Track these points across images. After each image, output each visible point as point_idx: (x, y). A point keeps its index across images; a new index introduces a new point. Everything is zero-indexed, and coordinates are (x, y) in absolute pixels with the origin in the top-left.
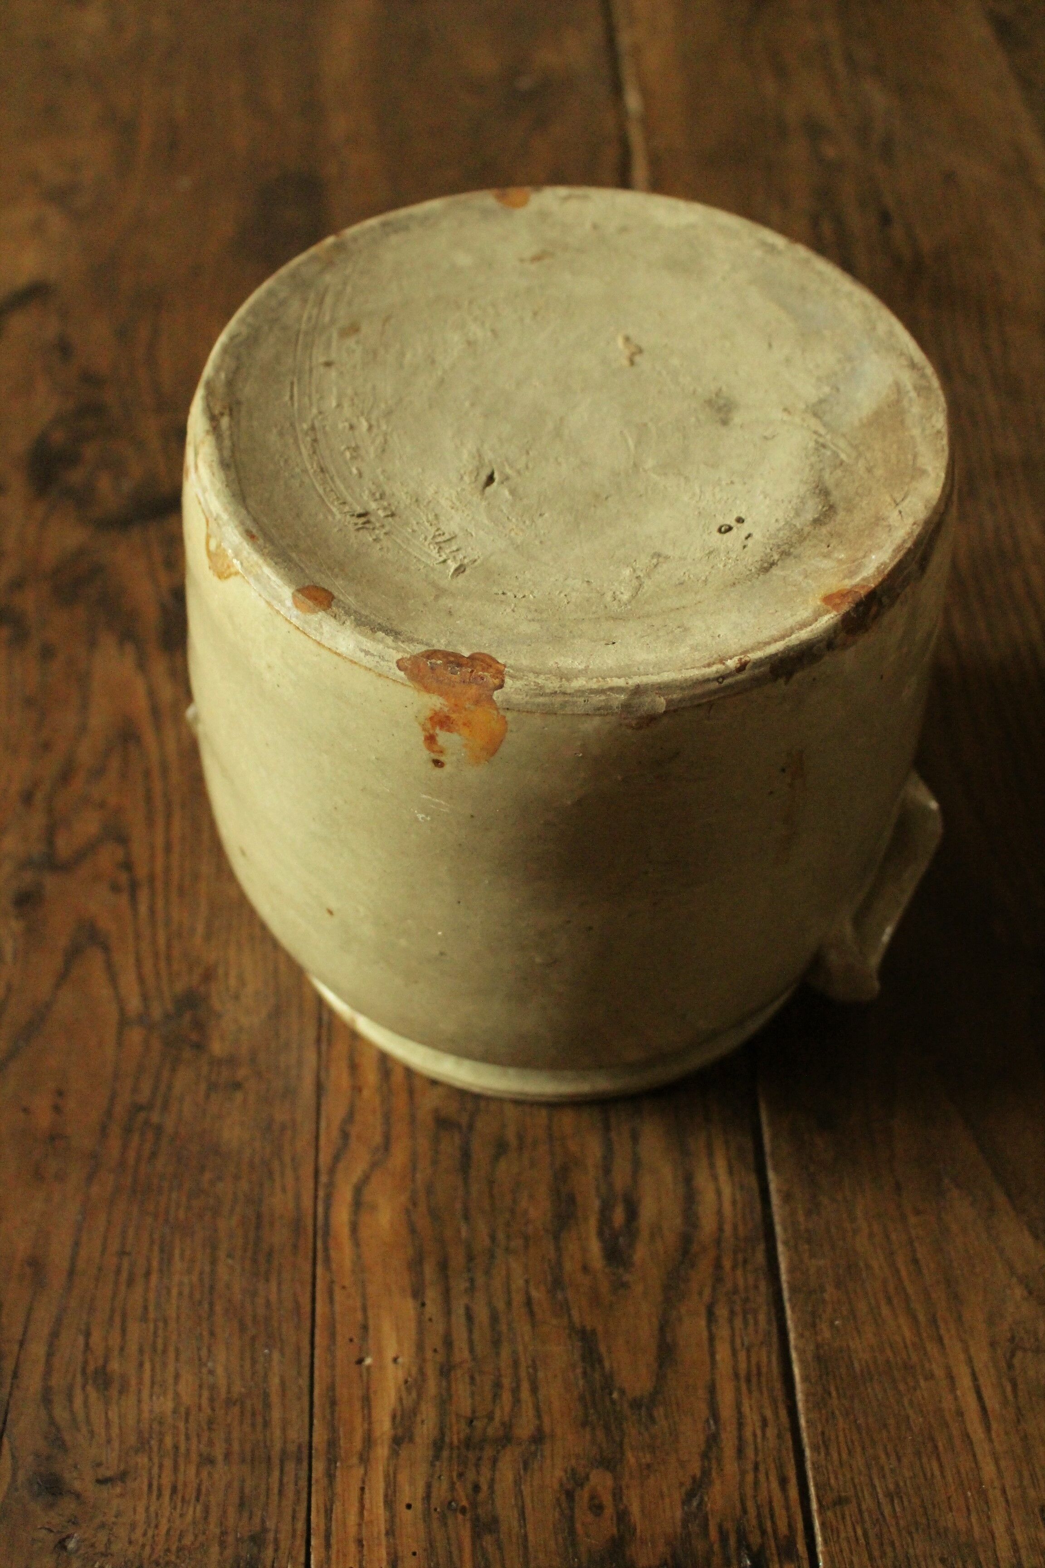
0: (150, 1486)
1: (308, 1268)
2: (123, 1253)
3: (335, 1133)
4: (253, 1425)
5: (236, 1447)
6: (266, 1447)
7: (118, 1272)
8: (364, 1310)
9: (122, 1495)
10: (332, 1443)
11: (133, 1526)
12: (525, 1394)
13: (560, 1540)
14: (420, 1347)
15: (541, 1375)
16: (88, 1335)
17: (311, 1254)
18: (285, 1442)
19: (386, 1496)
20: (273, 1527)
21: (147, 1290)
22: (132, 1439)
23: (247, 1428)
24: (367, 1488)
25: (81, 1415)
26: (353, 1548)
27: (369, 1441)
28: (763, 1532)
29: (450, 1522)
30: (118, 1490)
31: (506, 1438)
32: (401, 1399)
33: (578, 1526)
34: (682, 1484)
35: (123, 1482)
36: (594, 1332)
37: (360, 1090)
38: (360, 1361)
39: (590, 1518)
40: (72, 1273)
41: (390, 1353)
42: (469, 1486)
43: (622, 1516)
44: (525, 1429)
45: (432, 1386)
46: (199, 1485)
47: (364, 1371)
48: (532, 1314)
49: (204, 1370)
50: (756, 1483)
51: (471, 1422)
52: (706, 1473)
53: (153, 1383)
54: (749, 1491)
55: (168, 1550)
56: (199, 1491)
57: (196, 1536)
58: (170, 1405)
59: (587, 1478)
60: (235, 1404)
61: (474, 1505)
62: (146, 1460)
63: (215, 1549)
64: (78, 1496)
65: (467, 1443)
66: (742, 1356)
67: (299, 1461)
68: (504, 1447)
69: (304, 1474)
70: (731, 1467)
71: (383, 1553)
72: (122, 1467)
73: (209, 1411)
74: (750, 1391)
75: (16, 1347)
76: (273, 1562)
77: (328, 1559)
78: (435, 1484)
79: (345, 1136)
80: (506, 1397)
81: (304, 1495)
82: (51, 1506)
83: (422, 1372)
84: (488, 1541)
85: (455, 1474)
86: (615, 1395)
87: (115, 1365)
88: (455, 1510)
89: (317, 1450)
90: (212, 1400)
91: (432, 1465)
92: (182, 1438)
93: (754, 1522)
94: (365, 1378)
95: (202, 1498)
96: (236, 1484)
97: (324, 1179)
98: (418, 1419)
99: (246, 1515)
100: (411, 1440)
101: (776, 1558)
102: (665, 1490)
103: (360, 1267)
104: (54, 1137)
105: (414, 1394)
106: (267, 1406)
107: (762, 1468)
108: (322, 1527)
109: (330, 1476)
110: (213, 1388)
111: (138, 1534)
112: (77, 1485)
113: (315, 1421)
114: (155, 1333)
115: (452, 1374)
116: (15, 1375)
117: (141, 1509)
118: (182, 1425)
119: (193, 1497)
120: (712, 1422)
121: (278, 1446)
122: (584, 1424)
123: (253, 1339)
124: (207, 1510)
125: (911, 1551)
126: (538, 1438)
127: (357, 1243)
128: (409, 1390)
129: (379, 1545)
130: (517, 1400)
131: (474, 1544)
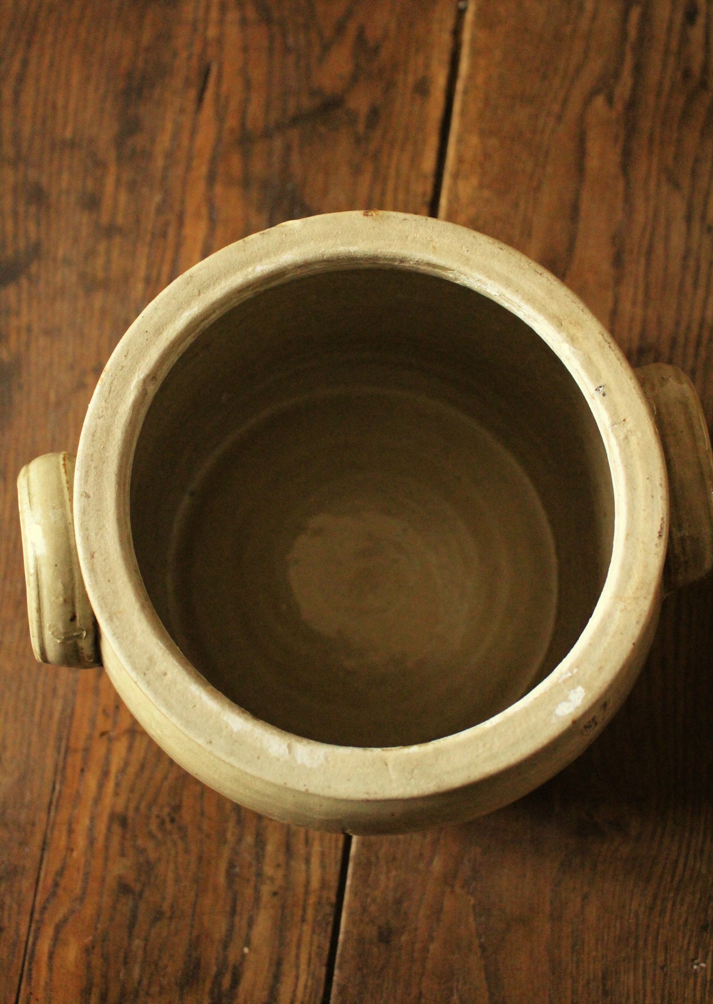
1: (16, 982)
3: (50, 882)
17: (19, 971)
37: (72, 850)
79: (56, 885)
97: (36, 916)
103: (49, 987)
127: (50, 969)
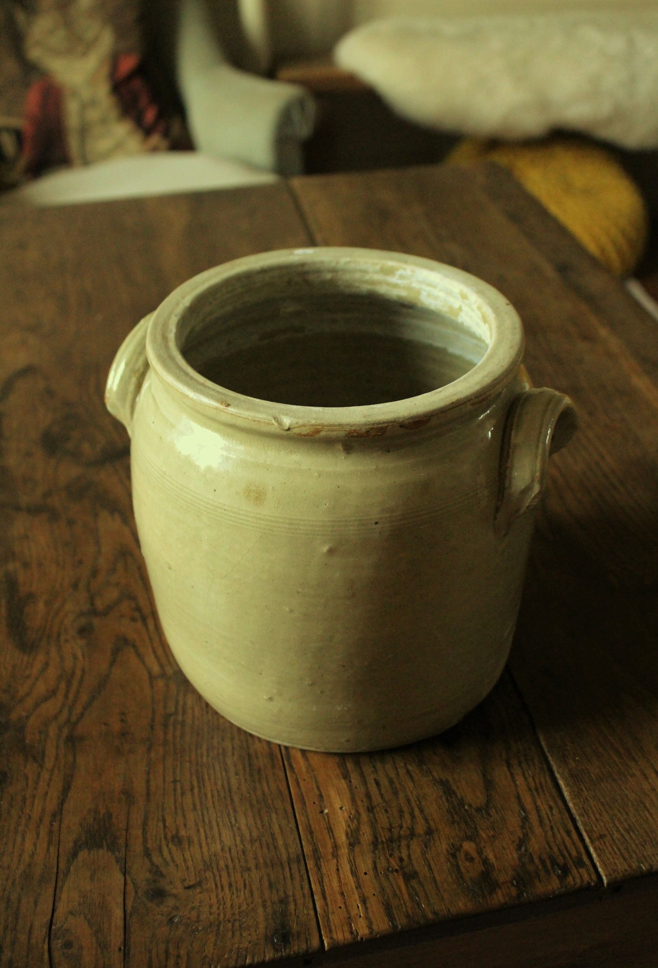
0: (216, 886)
1: (282, 774)
2: (175, 781)
4: (268, 849)
5: (261, 861)
6: (278, 858)
7: (175, 790)
8: (318, 788)
9: (201, 893)
10: (315, 850)
11: (211, 906)
12: (417, 812)
13: (454, 876)
14: (353, 800)
15: (423, 803)
16: (164, 821)
17: (282, 768)
18: (289, 855)
19: (351, 870)
20: (291, 894)
21: (193, 795)
22: (201, 867)
23: (265, 850)
24: (340, 869)
25: (169, 858)
26: (339, 897)
27: (336, 847)
28: (564, 856)
29: (391, 876)
30: (198, 890)
31: (412, 834)
32: (349, 826)
33: (463, 870)
34: (513, 842)
35: (201, 886)
36: (447, 781)
38: (322, 812)
39: (468, 864)
40: (148, 794)
41: (337, 806)
42: (398, 861)
43: (485, 861)
44: (420, 828)
45: (364, 817)
46: (245, 881)
47: (325, 816)
48: (412, 777)
49: (235, 828)
50: (554, 835)
51: (390, 830)
52: (526, 835)
53: (206, 838)
54: (551, 839)
55: (234, 914)
56: (245, 885)
57: (248, 905)
58: (219, 847)
59: (461, 846)
60: (256, 841)
61: (402, 868)
62: (211, 874)
63: (260, 910)
64: (175, 896)
65: (391, 840)
66: (530, 780)
67: (299, 862)
68: (412, 839)
69: (303, 867)
70: (538, 830)
71: (357, 896)
72: (198, 880)
73: (242, 846)
74: (539, 795)
75: (124, 833)
76: (295, 910)
77: (327, 905)
78: (378, 861)
80: (407, 816)
81: (305, 877)
82: (161, 903)
83: (357, 812)
84: (414, 883)
85: (388, 855)
86: (466, 807)
87: (183, 833)
88: (392, 872)
89: (307, 855)
90: (242, 841)
91: (373, 852)
92: (230, 861)
93: (558, 853)
94: (327, 820)
95: (248, 887)
96: (265, 878)
98: (361, 833)
99: (275, 892)
100: (359, 843)
101: (574, 867)
102: (505, 845)
103: (311, 769)
104: (124, 734)
105: (356, 822)
106: (274, 839)
107: (554, 827)
108: (319, 890)
109: (318, 867)
110: (242, 836)
111: (215, 908)
112: (174, 891)
113: (303, 843)
114: (203, 815)
115: (375, 810)
116: (127, 845)
117: (213, 896)
118: (228, 855)
119: (242, 886)
120: (522, 812)
121: (285, 857)
122: (453, 822)
123: (259, 810)
124: (251, 892)
125: (645, 854)
126: (430, 832)
128: (352, 821)
129: (354, 893)
130: (413, 816)
131: (406, 885)
